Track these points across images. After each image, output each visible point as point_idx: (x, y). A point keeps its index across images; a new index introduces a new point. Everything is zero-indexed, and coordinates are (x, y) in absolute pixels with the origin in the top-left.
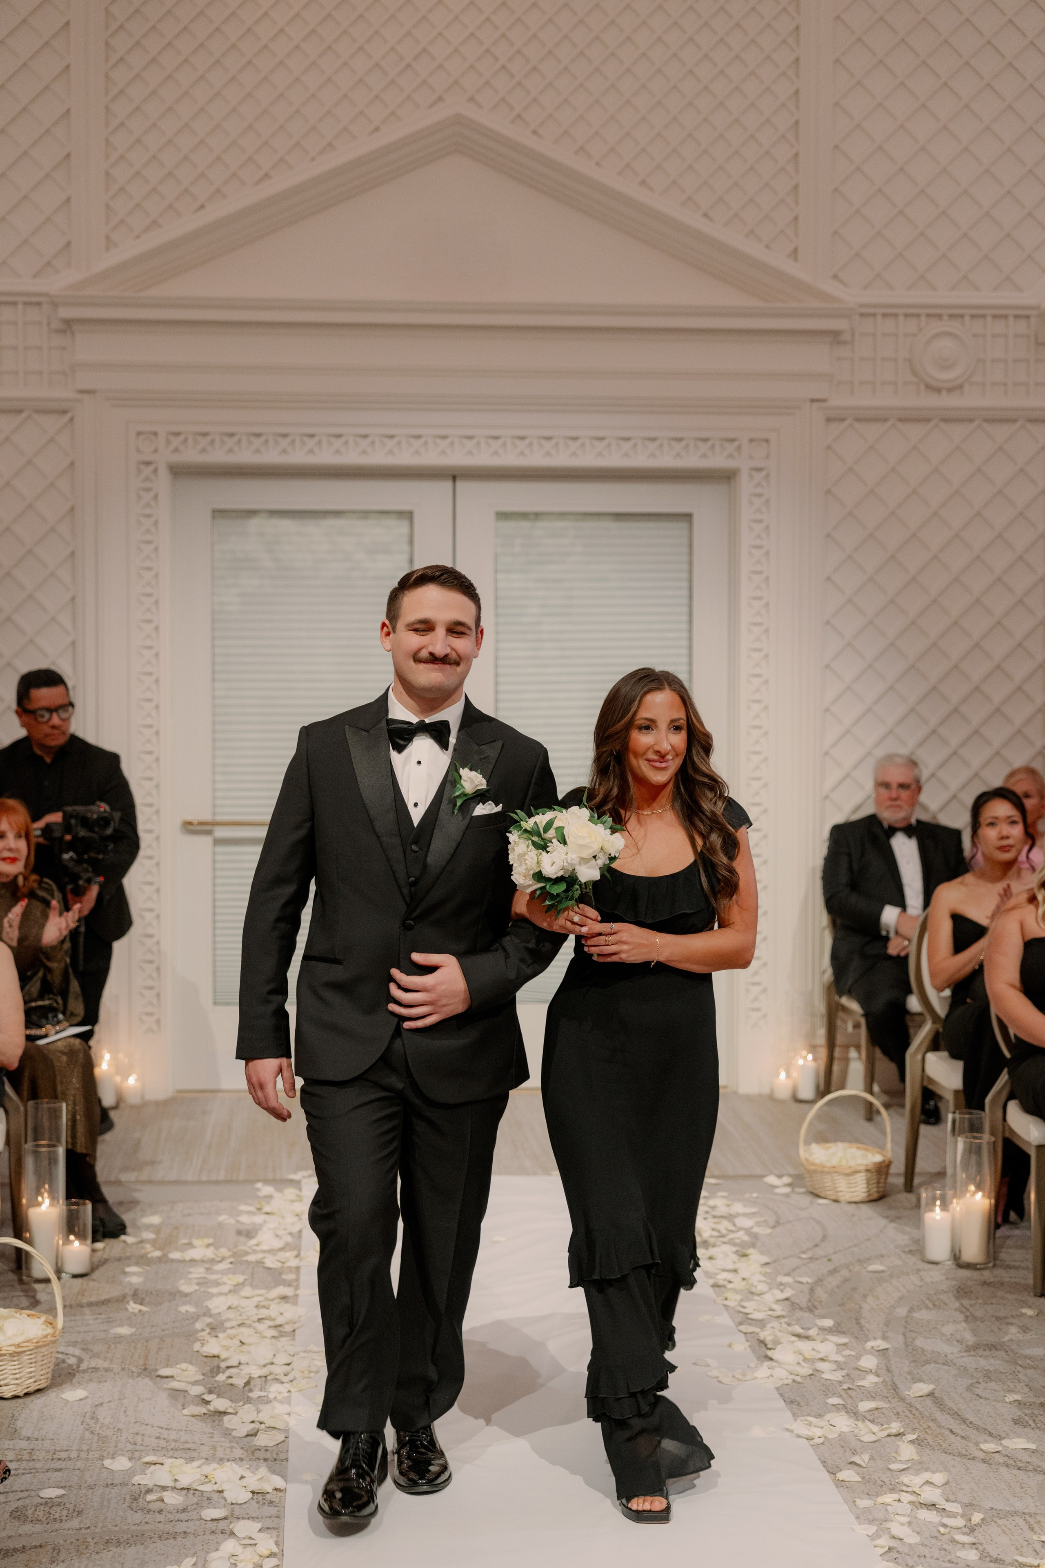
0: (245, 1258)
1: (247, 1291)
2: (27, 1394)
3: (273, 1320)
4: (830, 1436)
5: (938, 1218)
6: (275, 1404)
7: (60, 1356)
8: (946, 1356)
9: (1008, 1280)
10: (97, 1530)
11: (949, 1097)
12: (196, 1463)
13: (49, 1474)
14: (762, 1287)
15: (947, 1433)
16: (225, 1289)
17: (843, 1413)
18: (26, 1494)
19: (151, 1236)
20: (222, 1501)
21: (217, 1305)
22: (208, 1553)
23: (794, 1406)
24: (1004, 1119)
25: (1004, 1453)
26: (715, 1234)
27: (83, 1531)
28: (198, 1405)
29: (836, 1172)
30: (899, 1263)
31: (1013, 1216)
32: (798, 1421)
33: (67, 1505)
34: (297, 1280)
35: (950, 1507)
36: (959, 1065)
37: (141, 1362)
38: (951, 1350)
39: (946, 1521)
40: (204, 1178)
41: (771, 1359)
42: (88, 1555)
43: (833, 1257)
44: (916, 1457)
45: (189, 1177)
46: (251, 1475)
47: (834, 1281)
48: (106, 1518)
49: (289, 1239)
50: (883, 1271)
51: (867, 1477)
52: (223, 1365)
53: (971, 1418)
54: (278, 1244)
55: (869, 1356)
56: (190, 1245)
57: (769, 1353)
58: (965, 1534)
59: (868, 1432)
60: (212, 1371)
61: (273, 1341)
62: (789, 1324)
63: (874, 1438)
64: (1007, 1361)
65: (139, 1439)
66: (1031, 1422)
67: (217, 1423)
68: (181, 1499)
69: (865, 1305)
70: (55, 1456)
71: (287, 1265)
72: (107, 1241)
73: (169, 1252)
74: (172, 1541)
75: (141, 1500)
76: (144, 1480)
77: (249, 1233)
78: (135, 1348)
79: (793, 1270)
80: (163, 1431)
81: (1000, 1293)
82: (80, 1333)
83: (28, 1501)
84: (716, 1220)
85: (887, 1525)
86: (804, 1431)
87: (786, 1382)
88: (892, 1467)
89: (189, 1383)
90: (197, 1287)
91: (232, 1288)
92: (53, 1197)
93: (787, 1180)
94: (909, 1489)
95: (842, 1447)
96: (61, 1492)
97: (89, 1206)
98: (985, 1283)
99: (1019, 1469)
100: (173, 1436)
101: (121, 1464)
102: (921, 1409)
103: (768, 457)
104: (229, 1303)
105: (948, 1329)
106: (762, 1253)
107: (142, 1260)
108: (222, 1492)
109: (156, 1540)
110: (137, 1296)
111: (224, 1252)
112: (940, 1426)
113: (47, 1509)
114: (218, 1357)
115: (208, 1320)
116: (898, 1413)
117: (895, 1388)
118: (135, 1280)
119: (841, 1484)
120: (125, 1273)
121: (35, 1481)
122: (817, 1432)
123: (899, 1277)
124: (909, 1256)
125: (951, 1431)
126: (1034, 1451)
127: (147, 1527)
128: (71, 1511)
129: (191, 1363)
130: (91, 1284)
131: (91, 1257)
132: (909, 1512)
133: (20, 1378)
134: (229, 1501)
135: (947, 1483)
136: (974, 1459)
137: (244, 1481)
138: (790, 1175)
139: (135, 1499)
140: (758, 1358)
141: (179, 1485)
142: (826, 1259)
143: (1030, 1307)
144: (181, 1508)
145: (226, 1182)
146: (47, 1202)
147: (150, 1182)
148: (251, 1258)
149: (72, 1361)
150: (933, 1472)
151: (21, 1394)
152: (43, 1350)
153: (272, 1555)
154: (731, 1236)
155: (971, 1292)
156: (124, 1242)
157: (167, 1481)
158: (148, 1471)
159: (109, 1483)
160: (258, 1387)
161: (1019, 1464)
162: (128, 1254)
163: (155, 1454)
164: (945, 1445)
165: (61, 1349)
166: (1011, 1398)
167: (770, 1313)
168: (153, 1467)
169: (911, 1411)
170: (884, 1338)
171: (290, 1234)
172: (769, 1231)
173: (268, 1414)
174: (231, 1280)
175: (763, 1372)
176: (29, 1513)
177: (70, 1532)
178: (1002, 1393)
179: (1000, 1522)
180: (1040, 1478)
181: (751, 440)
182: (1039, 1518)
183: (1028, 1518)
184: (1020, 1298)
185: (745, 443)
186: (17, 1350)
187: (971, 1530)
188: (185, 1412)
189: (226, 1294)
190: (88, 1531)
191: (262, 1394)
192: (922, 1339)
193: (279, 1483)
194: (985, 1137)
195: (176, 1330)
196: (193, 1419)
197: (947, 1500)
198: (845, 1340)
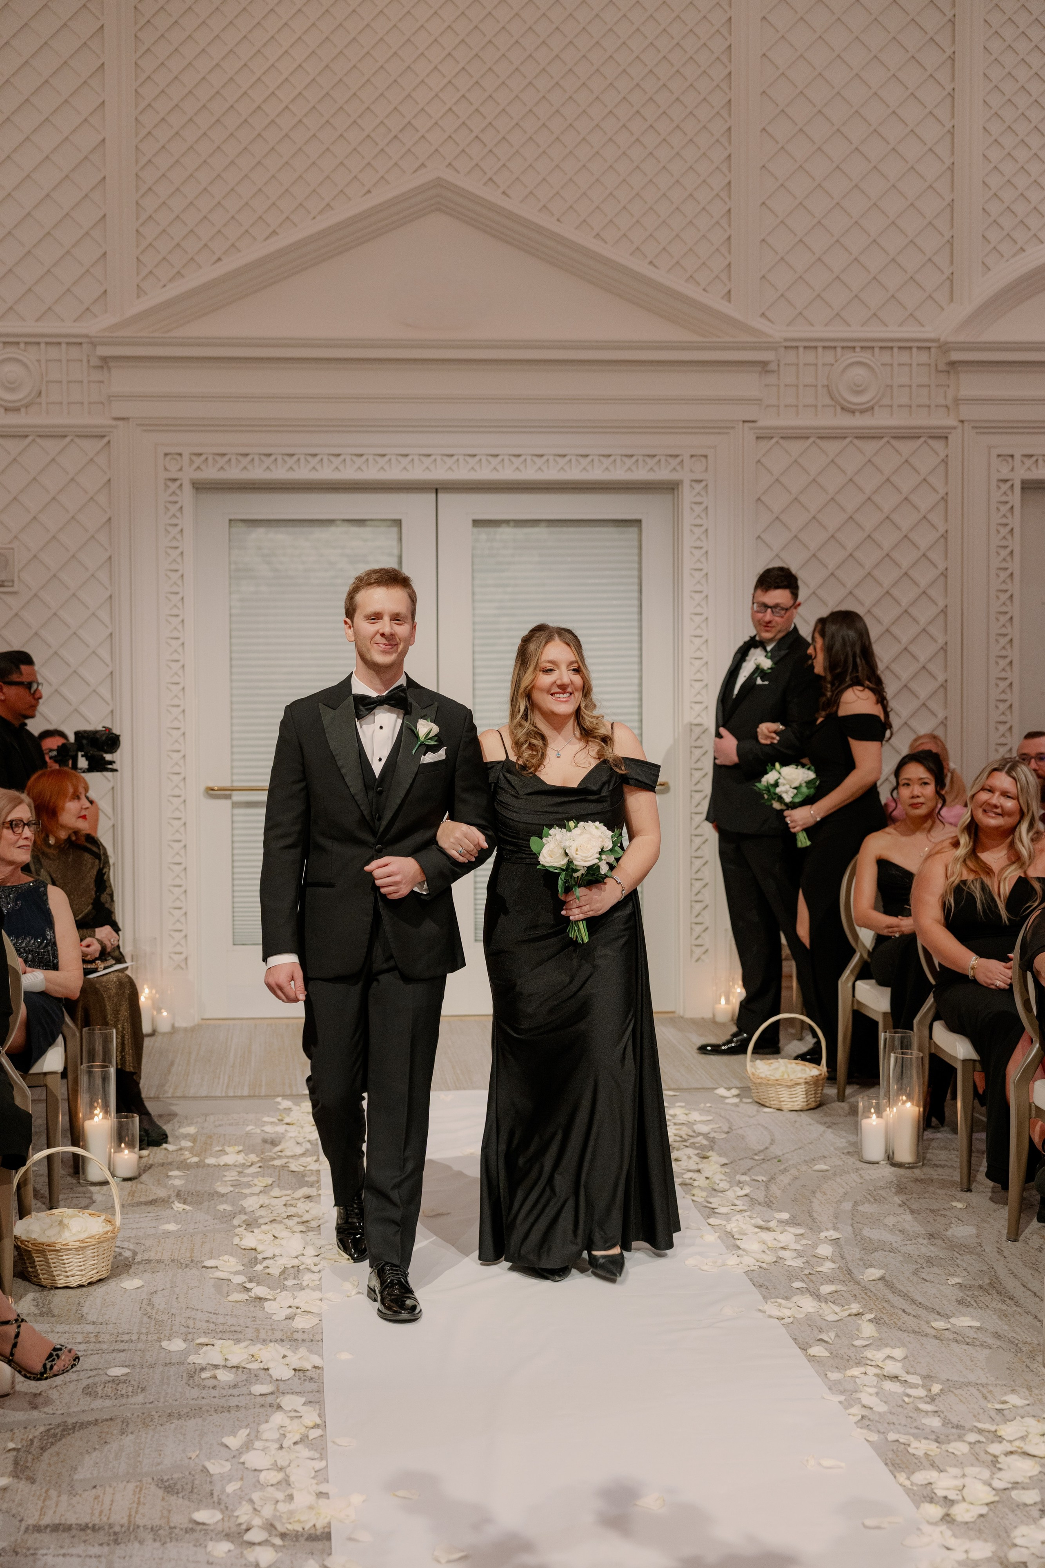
0: (271, 1163)
1: (276, 1192)
2: (90, 1284)
3: (301, 1217)
4: (798, 1316)
5: (874, 1123)
6: (307, 1291)
7: (117, 1249)
8: (891, 1244)
9: (936, 1177)
10: (160, 1405)
11: (879, 1018)
12: (243, 1344)
13: (114, 1355)
14: (723, 1185)
15: (900, 1312)
16: (257, 1190)
17: (808, 1296)
18: (96, 1373)
19: (189, 1144)
20: (268, 1377)
21: (251, 1203)
22: (259, 1424)
23: (763, 1290)
24: (931, 1037)
25: (953, 1330)
26: (678, 1139)
27: (148, 1405)
28: (241, 1292)
29: (779, 1085)
30: (841, 1163)
32: (769, 1302)
33: (132, 1382)
34: (318, 1182)
35: (911, 1379)
36: (887, 991)
37: (188, 1255)
38: (895, 1239)
39: (909, 1391)
40: (231, 1094)
41: (739, 1248)
42: (153, 1427)
43: (782, 1158)
44: (876, 1335)
45: (218, 1094)
46: (292, 1354)
47: (785, 1179)
48: (167, 1394)
49: (309, 1146)
50: (827, 1171)
51: (835, 1353)
52: (260, 1257)
53: (920, 1300)
54: (299, 1150)
55: (824, 1245)
56: (223, 1152)
57: (738, 1242)
58: (926, 1403)
59: (831, 1312)
60: (250, 1262)
61: (302, 1234)
62: (751, 1217)
63: (836, 1318)
64: (946, 1249)
65: (191, 1323)
66: (972, 1302)
67: (258, 1308)
68: (232, 1376)
69: (814, 1200)
70: (118, 1339)
71: (308, 1168)
72: (151, 1148)
73: (205, 1158)
74: (226, 1414)
75: (196, 1377)
76: (196, 1359)
77: (273, 1141)
78: (182, 1243)
79: (749, 1170)
80: (211, 1315)
81: (931, 1189)
82: (133, 1229)
83: (97, 1379)
84: (677, 1127)
85: (858, 1395)
86: (776, 1312)
87: (752, 1268)
88: (856, 1343)
89: (231, 1273)
90: (232, 1189)
91: (262, 1189)
92: (106, 1111)
93: (735, 1092)
94: (873, 1363)
95: (810, 1326)
96: (126, 1370)
97: (137, 1118)
98: (917, 1180)
99: (968, 1344)
100: (221, 1319)
101: (177, 1345)
102: (876, 1292)
103: (706, 470)
104: (261, 1203)
105: (890, 1221)
106: (720, 1155)
107: (183, 1165)
108: (268, 1369)
109: (213, 1413)
110: (180, 1196)
111: (253, 1157)
112: (893, 1307)
113: (114, 1386)
114: (255, 1249)
115: (244, 1217)
116: (855, 1295)
117: (850, 1273)
118: (177, 1182)
119: (812, 1359)
120: (168, 1176)
121: (102, 1361)
122: (787, 1313)
123: (841, 1175)
124: (848, 1157)
125: (904, 1311)
126: (978, 1329)
127: (204, 1402)
128: (136, 1387)
129: (231, 1255)
130: (140, 1186)
131: (139, 1163)
132: (875, 1383)
133: (85, 1270)
134: (274, 1378)
135: (906, 1358)
136: (926, 1335)
137: (286, 1360)
138: (737, 1088)
139: (191, 1376)
140: (727, 1248)
141: (229, 1364)
142: (776, 1160)
143: (958, 1201)
144: (232, 1384)
145: (250, 1096)
146: (100, 1115)
147: (185, 1097)
148: (277, 1163)
149: (128, 1254)
150: (892, 1347)
151: (85, 1284)
152: (105, 1244)
153: (316, 1426)
154: (692, 1140)
155: (906, 1188)
156: (166, 1149)
157: (218, 1360)
158: (201, 1352)
159: (168, 1362)
160: (292, 1276)
161: (967, 1340)
162: (169, 1160)
163: (206, 1336)
164: (899, 1324)
165: (118, 1244)
166: (953, 1280)
167: (733, 1207)
168: (205, 1347)
169: (866, 1293)
170: (835, 1229)
171: (309, 1141)
172: (724, 1136)
173: (303, 1299)
174: (261, 1182)
175: (732, 1260)
176: (99, 1390)
177: (136, 1406)
178: (944, 1277)
179: (957, 1392)
180: (987, 1352)
181: (692, 456)
182: (990, 1388)
183: (981, 1388)
184: (949, 1193)
185: (687, 458)
186: (82, 1245)
187: (932, 1399)
188: (229, 1298)
189: (258, 1194)
190: (152, 1405)
191: (296, 1282)
192: (868, 1229)
193: (317, 1361)
194: (914, 1054)
195: (217, 1227)
196: (238, 1305)
197: (908, 1373)
198: (801, 1231)
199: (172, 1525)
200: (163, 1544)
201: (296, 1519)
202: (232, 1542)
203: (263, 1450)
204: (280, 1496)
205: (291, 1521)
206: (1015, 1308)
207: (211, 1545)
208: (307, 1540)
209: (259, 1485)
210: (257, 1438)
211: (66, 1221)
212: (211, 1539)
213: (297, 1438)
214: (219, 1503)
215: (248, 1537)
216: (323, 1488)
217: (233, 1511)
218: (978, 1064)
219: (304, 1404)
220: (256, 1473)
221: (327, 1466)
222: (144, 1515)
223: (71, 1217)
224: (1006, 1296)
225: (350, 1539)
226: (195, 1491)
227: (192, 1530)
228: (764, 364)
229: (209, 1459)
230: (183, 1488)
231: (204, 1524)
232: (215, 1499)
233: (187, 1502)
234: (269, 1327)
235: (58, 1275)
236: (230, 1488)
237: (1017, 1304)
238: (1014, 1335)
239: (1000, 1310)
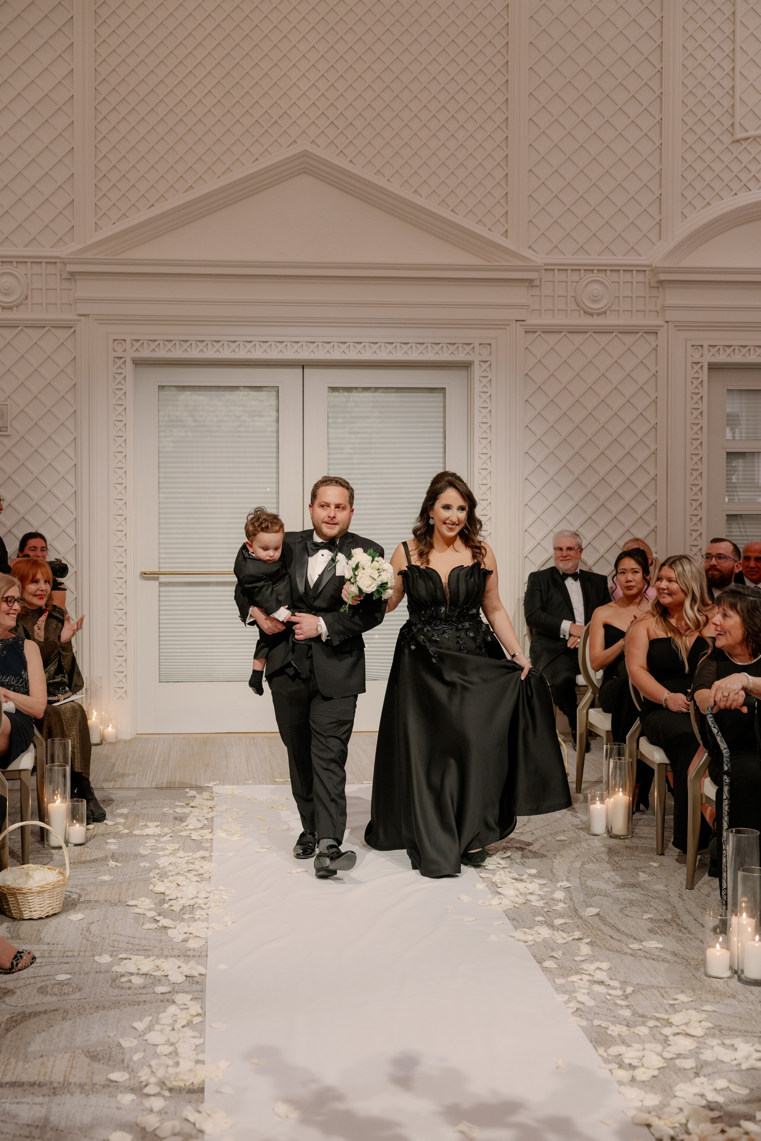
0: (179, 834)
1: (181, 854)
2: (47, 917)
3: (197, 871)
4: (538, 940)
5: (598, 808)
6: (199, 922)
7: (67, 893)
8: (606, 891)
9: (641, 845)
10: (91, 1000)
11: (603, 735)
12: (151, 959)
13: (61, 966)
15: (609, 938)
16: (167, 852)
17: (545, 926)
18: (47, 978)
20: (167, 982)
21: (163, 862)
22: (159, 1013)
23: (515, 922)
24: (638, 748)
25: (644, 950)
27: (82, 1001)
28: (152, 923)
30: (575, 835)
31: (642, 807)
32: (518, 931)
33: (73, 985)
34: (211, 847)
35: (613, 983)
36: (609, 716)
37: (117, 897)
38: (609, 888)
39: (611, 992)
41: (500, 894)
42: (85, 1015)
43: (535, 832)
44: (591, 953)
45: (144, 786)
46: (185, 965)
47: (536, 846)
48: (96, 992)
49: (206, 822)
50: (565, 840)
51: (561, 965)
52: (167, 898)
53: (623, 928)
54: (200, 825)
55: (560, 891)
56: (146, 826)
57: (499, 890)
58: (622, 1000)
59: (561, 938)
60: (160, 902)
61: (197, 883)
62: (510, 872)
63: (564, 941)
64: (643, 894)
65: (116, 944)
66: (659, 931)
67: (163, 934)
68: (142, 980)
69: (555, 861)
70: (65, 954)
71: (204, 838)
72: (94, 823)
73: (133, 830)
74: (136, 1007)
75: (117, 981)
76: (118, 969)
77: (181, 819)
78: (113, 889)
80: (130, 939)
81: (636, 853)
82: (79, 879)
83: (48, 982)
85: (575, 995)
86: (522, 937)
87: (509, 907)
88: (577, 959)
89: (146, 909)
90: (150, 852)
91: (172, 852)
92: (64, 798)
94: (587, 973)
95: (545, 947)
96: (69, 976)
97: (85, 802)
98: (627, 847)
99: (653, 959)
100: (137, 942)
101: (105, 959)
102: (593, 924)
103: (490, 354)
104: (170, 861)
105: (606, 875)
107: (117, 835)
108: (167, 976)
109: (127, 1005)
110: (114, 857)
111: (166, 830)
112: (604, 934)
113: (60, 987)
114: (164, 893)
115: (158, 871)
116: (578, 926)
117: (576, 911)
118: (113, 847)
119: (545, 970)
120: (107, 843)
121: (53, 970)
122: (530, 938)
123: (575, 844)
124: (580, 831)
125: (611, 937)
126: (662, 949)
127: (122, 998)
128: (75, 988)
129: (147, 897)
130: (86, 849)
131: (86, 833)
132: (587, 986)
133: (44, 907)
134: (172, 982)
135: (610, 969)
136: (625, 953)
137: (181, 970)
139: (114, 981)
140: (492, 893)
141: (141, 972)
142: (531, 833)
143: (655, 861)
144: (142, 986)
145: (167, 788)
146: (59, 800)
147: (121, 788)
148: (183, 834)
149: (75, 896)
150: (601, 962)
151: (44, 917)
152: (57, 889)
153: (199, 1015)
155: (618, 853)
156: (106, 824)
157: (133, 970)
158: (122, 964)
159: (98, 971)
160: (188, 912)
161: (653, 957)
162: (108, 832)
163: (126, 953)
164: (607, 946)
165: (68, 889)
166: (647, 916)
167: (498, 865)
168: (125, 961)
169: (586, 925)
170: (568, 880)
171: (206, 819)
173: (195, 928)
174: (171, 847)
175: (495, 901)
176: (49, 990)
177: (74, 1001)
178: (640, 913)
179: (643, 992)
180: (666, 965)
181: (480, 344)
182: (667, 990)
183: (660, 990)
184: (649, 856)
185: (477, 345)
186: (42, 890)
187: (626, 997)
188: (144, 927)
189: (168, 856)
190: (85, 1000)
191: (191, 916)
192: (591, 881)
193: (202, 970)
194: (626, 759)
195: (138, 878)
196: (149, 931)
197: (611, 979)
198: (545, 882)
199: (94, 1082)
200: (87, 1095)
201: (180, 1078)
202: (135, 1094)
203: (160, 1031)
204: (170, 1062)
205: (177, 1079)
206: (688, 935)
207: (120, 1096)
208: (187, 1092)
209: (156, 1056)
210: (157, 1023)
211: (31, 873)
212: (121, 1092)
213: (185, 1022)
214: (128, 1068)
215: (147, 1090)
216: (201, 1057)
217: (137, 1073)
218: (669, 766)
219: (191, 1000)
220: (155, 1047)
221: (204, 1042)
222: (75, 1076)
223: (35, 870)
224: (682, 927)
225: (217, 1092)
226: (112, 1059)
227: (108, 1086)
228: (530, 281)
229: (122, 1037)
230: (103, 1057)
231: (116, 1082)
232: (125, 1064)
233: (105, 1067)
234: (170, 947)
235: (25, 911)
236: (136, 1057)
237: (690, 932)
238: (686, 954)
239: (678, 936)
